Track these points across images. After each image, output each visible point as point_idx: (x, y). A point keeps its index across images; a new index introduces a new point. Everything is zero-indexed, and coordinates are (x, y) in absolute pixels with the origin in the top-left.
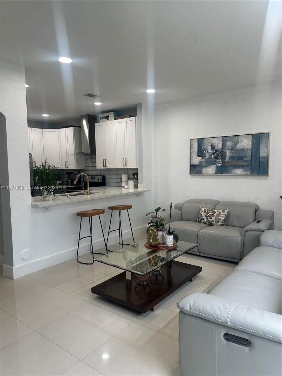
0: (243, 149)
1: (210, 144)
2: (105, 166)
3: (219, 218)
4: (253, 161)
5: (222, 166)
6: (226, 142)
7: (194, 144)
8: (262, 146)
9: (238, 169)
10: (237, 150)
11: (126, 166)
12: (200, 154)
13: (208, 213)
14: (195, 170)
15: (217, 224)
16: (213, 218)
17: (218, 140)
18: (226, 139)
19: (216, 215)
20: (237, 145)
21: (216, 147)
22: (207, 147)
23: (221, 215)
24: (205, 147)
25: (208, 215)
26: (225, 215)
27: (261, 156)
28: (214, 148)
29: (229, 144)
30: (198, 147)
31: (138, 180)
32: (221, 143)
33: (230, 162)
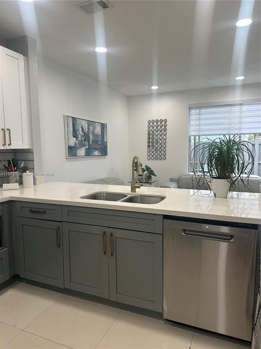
0: (98, 135)
1: (81, 126)
4: (102, 145)
5: (88, 148)
6: (89, 126)
8: (105, 134)
9: (96, 152)
14: (72, 151)
17: (85, 123)
18: (89, 123)
20: (95, 130)
21: (84, 130)
22: (79, 128)
24: (77, 127)
27: (105, 141)
29: (91, 128)
30: (73, 127)
31: (34, 169)
32: (87, 126)
33: (93, 145)
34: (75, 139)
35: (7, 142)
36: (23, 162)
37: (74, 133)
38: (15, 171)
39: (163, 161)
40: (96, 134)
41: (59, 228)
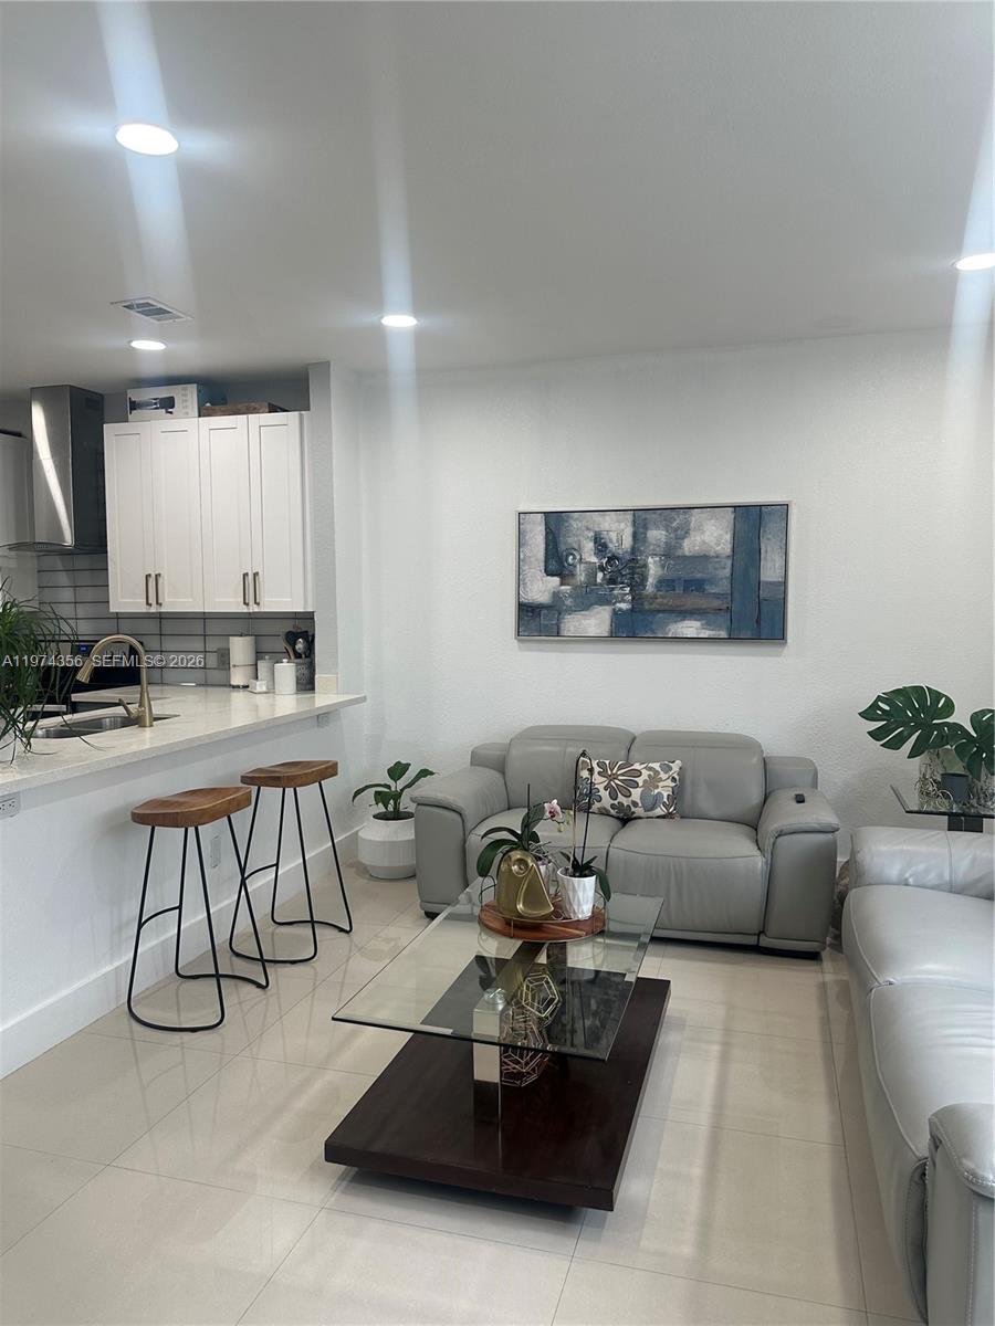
0: (705, 556)
1: (591, 534)
2: (152, 600)
3: (656, 791)
4: (736, 595)
5: (632, 610)
6: (646, 527)
7: (531, 531)
8: (766, 547)
9: (687, 623)
10: (685, 557)
11: (258, 604)
12: (553, 565)
13: (613, 777)
14: (535, 620)
15: (650, 814)
16: (636, 794)
17: (619, 522)
18: (646, 519)
19: (645, 781)
20: (683, 539)
21: (610, 546)
22: (579, 541)
23: (661, 780)
24: (572, 540)
25: (616, 784)
26: (674, 779)
27: (762, 579)
28: (605, 546)
29: (656, 535)
30: (546, 543)
31: (315, 657)
32: (629, 530)
33: (661, 597)
34: (556, 580)
35: (254, 599)
37: (552, 562)
40: (687, 554)
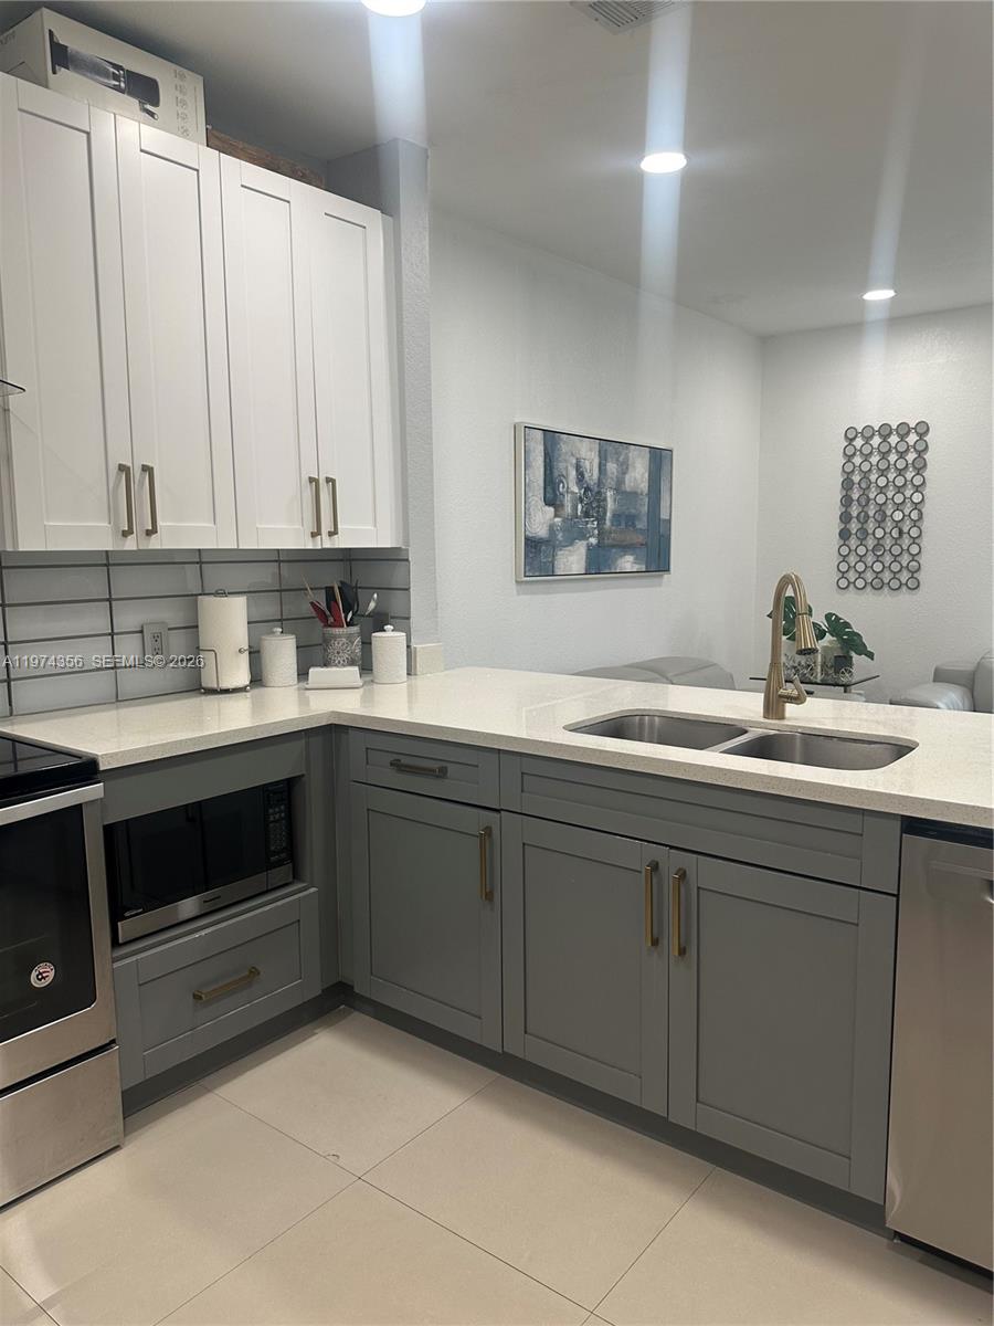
0: (636, 492)
1: (574, 461)
4: (650, 531)
5: (598, 545)
6: (606, 459)
7: (534, 451)
8: (663, 488)
9: (627, 558)
10: (626, 492)
12: (550, 494)
14: (537, 556)
17: (591, 450)
18: (606, 450)
20: (625, 474)
21: (586, 475)
22: (566, 468)
27: (661, 517)
28: (583, 475)
29: (612, 468)
30: (545, 466)
31: (408, 618)
32: (596, 461)
33: (615, 532)
34: (552, 509)
35: (326, 526)
36: (375, 596)
37: (549, 489)
38: (349, 624)
39: (904, 595)
40: (628, 490)
41: (488, 830)
